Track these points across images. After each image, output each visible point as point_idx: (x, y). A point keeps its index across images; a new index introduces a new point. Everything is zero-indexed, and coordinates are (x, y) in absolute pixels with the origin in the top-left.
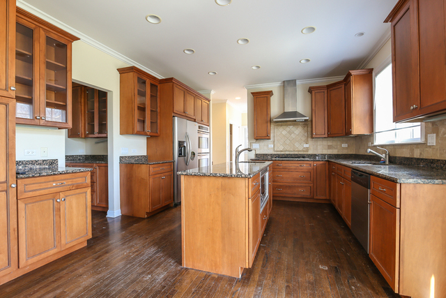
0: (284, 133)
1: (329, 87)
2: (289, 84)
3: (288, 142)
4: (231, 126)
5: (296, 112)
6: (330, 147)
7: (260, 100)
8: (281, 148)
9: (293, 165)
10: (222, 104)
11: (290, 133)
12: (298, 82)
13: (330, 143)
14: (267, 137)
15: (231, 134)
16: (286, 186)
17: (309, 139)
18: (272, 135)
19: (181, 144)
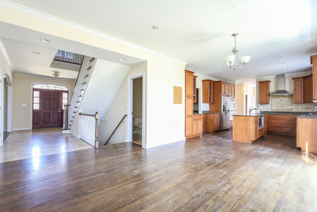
0: (278, 101)
1: (304, 78)
2: (280, 76)
3: (280, 105)
4: (246, 96)
5: (285, 90)
6: (306, 108)
7: (263, 85)
8: (276, 108)
9: (281, 117)
10: (242, 85)
11: (281, 101)
12: (286, 75)
13: (307, 106)
14: (267, 103)
15: (246, 99)
16: (277, 127)
17: (293, 104)
18: (270, 102)
19: (224, 106)
